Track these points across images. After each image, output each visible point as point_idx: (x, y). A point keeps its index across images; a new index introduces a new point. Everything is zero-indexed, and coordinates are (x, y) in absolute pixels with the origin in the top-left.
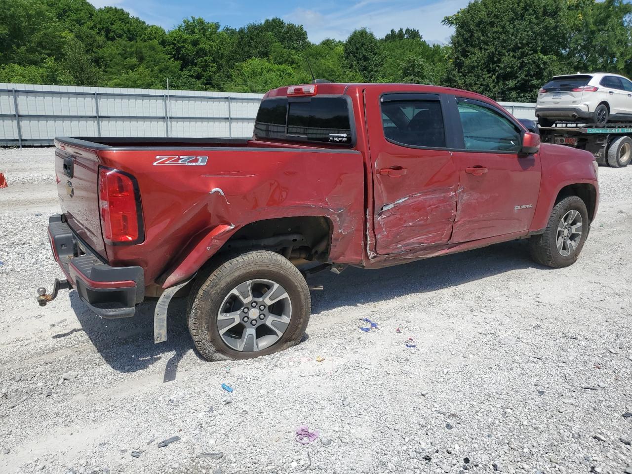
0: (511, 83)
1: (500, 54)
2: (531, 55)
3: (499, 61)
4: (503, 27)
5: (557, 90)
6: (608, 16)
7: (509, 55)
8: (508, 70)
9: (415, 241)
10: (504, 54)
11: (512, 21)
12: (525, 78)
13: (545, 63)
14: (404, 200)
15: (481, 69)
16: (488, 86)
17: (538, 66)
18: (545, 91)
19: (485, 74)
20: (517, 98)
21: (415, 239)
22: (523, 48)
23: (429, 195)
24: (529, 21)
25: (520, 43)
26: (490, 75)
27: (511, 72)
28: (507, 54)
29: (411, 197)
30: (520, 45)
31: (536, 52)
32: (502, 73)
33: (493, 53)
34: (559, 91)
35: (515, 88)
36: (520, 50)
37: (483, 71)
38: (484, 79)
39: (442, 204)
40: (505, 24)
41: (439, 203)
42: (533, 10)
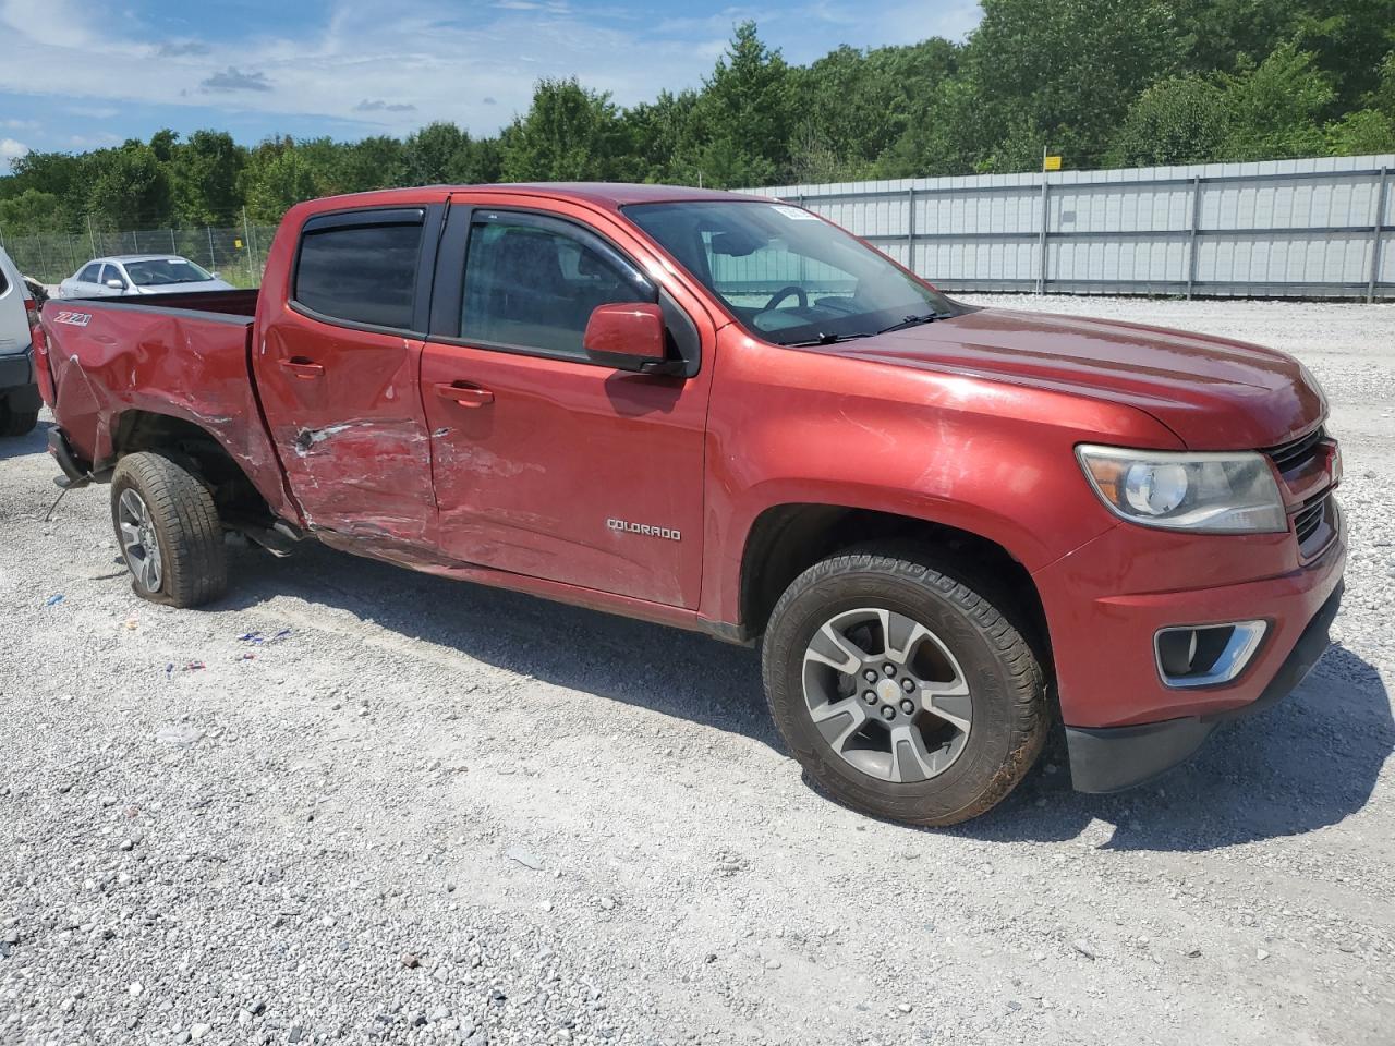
9: (378, 523)
14: (340, 429)
21: (379, 518)
23: (383, 429)
29: (357, 426)
39: (400, 457)
41: (396, 453)
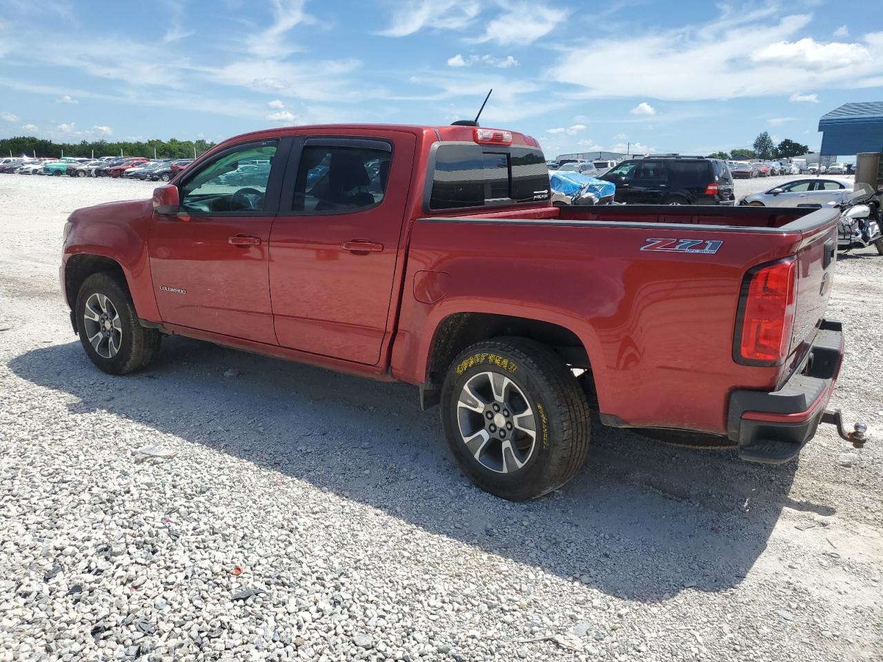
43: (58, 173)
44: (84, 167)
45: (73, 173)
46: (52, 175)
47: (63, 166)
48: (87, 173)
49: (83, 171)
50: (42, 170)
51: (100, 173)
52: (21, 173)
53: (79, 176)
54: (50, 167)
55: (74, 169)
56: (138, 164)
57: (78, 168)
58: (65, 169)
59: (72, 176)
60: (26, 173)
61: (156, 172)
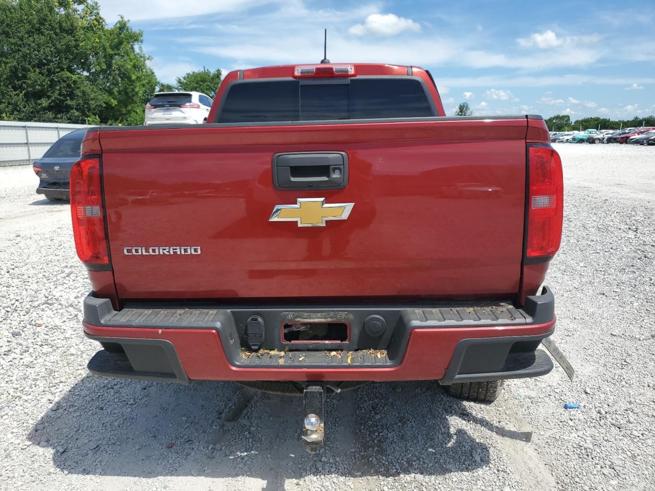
0: (44, 102)
1: (25, 69)
2: (58, 73)
3: (25, 77)
4: (21, 39)
5: (166, 106)
6: (121, 43)
7: (35, 71)
8: (38, 87)
10: (29, 70)
11: (30, 33)
12: (58, 97)
13: (75, 82)
15: (4, 85)
16: (16, 105)
17: (69, 86)
18: (153, 107)
19: (11, 91)
20: (54, 118)
22: (49, 65)
24: (48, 36)
25: (44, 59)
26: (17, 92)
27: (42, 90)
28: (32, 71)
30: (44, 61)
31: (63, 70)
32: (31, 91)
33: (15, 67)
34: (168, 107)
35: (50, 108)
36: (46, 67)
37: (8, 88)
38: (11, 96)
40: (22, 36)
42: (50, 25)
43: (581, 141)
44: (600, 136)
45: (591, 141)
46: (577, 143)
47: (586, 136)
48: (601, 141)
49: (599, 139)
50: (571, 140)
51: (610, 140)
52: (559, 142)
53: (594, 143)
54: (576, 137)
55: (592, 138)
56: (642, 133)
57: (595, 137)
58: (586, 138)
59: (590, 143)
60: (562, 142)
61: (652, 138)
